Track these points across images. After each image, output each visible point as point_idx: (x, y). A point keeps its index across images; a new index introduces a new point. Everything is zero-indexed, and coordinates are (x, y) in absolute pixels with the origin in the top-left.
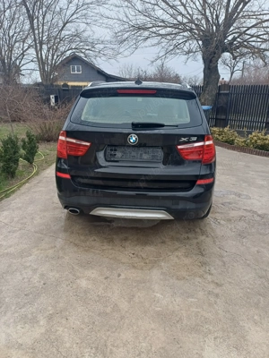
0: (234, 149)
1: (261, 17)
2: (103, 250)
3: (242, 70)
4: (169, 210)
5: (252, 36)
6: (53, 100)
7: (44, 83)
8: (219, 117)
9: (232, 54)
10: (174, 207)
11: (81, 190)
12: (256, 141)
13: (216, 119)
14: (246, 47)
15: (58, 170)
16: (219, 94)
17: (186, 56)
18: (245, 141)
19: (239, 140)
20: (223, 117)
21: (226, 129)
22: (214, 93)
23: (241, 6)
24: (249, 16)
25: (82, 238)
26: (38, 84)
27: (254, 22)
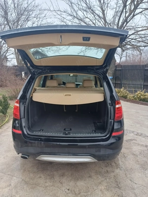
0: (128, 101)
1: (137, 29)
2: (46, 187)
3: (126, 57)
4: (94, 156)
5: (132, 39)
6: (23, 75)
7: (19, 66)
8: (117, 82)
9: (122, 48)
10: (97, 154)
11: (30, 142)
12: (140, 96)
13: (115, 84)
14: (129, 45)
15: (14, 127)
16: (116, 70)
17: (97, 50)
18: (134, 97)
19: (130, 96)
20: (119, 82)
21: (122, 90)
22: (113, 69)
23: (125, 24)
24: (130, 29)
25: (32, 175)
26: (15, 66)
27: (133, 32)
